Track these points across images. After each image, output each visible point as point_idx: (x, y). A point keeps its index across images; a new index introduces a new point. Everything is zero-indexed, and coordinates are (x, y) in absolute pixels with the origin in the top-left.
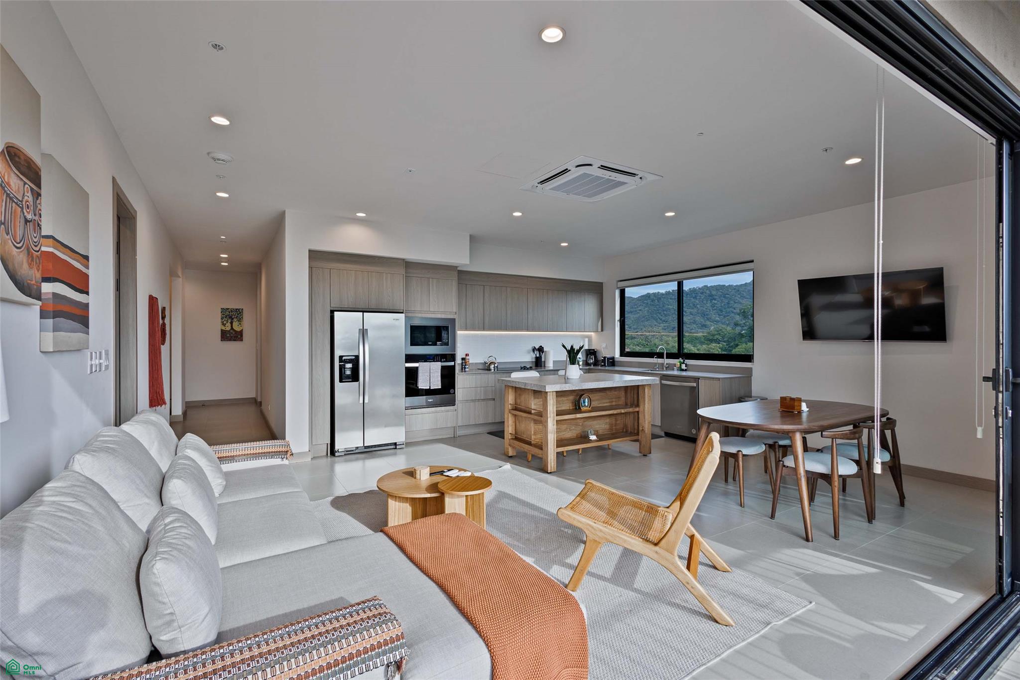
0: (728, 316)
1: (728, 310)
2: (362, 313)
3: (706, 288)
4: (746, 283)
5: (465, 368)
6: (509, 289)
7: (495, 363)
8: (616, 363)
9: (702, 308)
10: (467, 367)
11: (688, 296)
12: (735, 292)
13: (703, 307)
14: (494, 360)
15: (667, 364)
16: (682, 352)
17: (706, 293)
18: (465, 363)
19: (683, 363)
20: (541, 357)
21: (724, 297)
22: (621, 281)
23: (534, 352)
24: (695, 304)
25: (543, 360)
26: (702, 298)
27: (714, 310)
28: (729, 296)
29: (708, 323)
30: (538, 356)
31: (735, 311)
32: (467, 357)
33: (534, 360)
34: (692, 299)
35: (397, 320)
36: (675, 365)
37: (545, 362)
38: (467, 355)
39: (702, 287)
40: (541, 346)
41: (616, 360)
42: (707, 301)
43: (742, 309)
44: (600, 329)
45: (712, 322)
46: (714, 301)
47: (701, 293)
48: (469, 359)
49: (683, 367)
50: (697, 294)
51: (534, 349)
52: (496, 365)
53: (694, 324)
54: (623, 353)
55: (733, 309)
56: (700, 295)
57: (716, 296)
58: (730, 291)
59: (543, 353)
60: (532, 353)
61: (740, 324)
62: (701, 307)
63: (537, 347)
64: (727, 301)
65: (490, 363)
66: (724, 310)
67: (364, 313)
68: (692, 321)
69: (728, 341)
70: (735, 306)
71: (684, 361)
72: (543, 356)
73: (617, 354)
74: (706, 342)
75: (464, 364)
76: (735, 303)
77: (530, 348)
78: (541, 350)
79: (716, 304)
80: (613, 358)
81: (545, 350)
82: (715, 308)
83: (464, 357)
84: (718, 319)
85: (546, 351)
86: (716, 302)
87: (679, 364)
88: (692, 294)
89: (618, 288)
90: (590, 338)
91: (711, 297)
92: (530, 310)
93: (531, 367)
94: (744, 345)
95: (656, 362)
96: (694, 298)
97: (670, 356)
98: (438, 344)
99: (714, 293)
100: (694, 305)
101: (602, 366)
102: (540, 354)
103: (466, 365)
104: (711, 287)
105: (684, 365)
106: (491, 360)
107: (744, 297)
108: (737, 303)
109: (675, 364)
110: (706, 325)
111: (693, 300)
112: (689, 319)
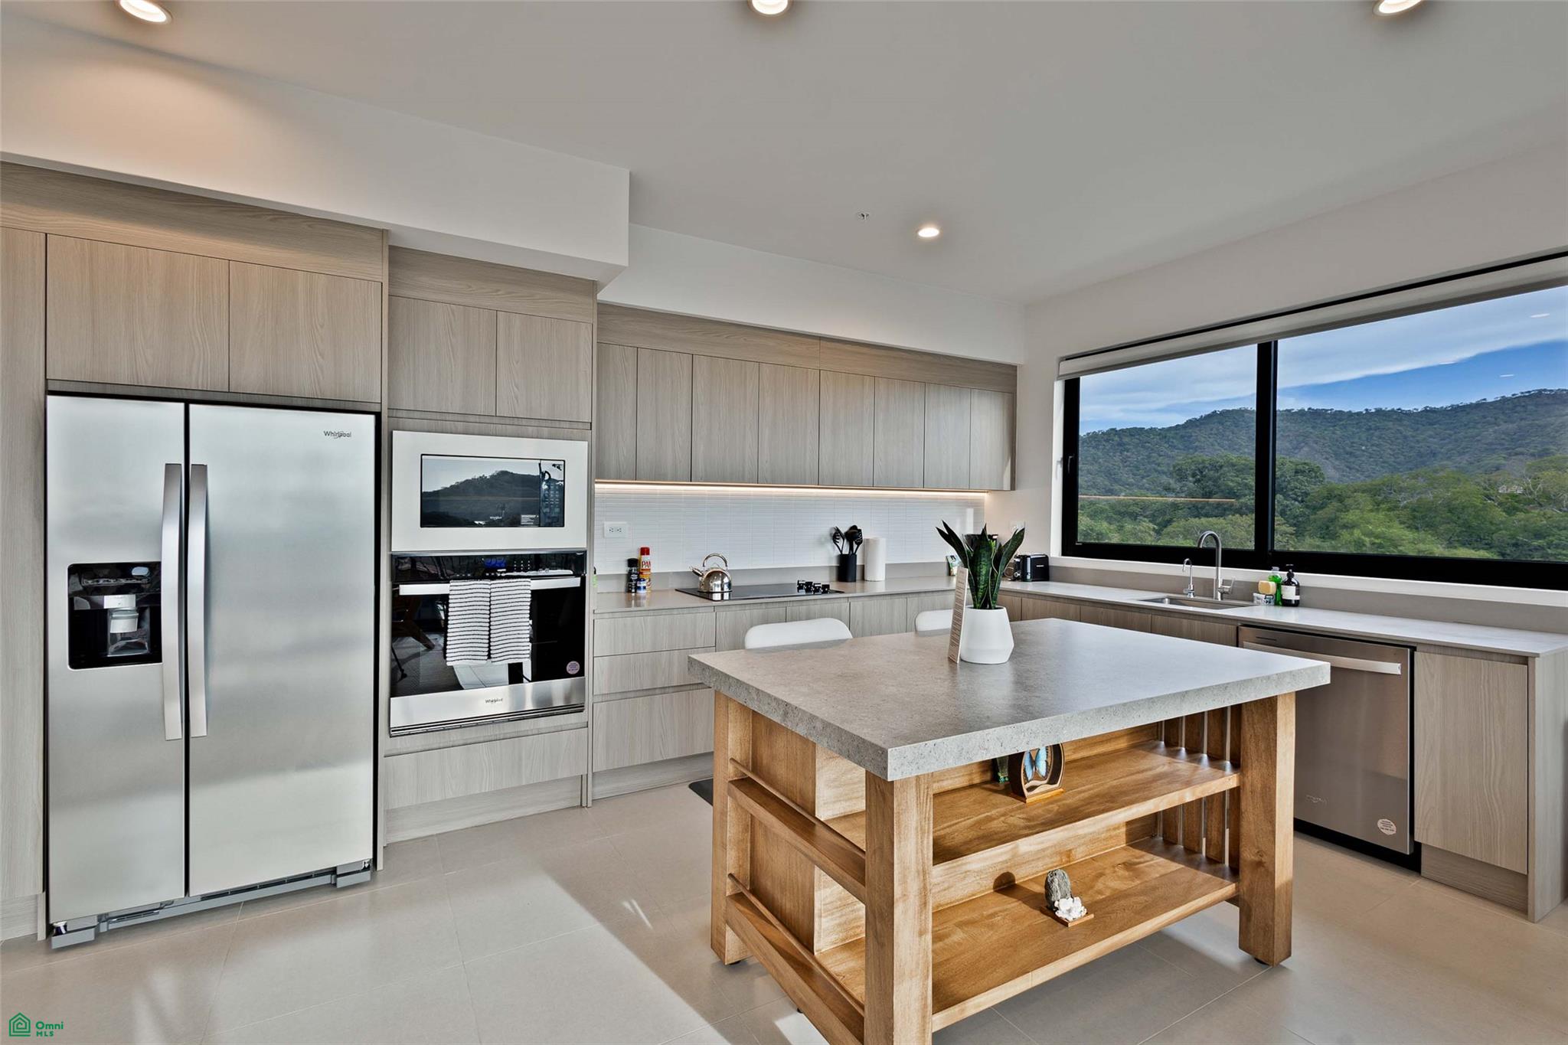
0: (1148, 476)
1: (1149, 467)
2: (182, 405)
3: (1114, 432)
4: (1178, 425)
5: (637, 588)
6: (765, 368)
7: (724, 575)
8: (1052, 573)
9: (1106, 464)
10: (642, 584)
11: (1085, 444)
12: (1160, 439)
13: (1108, 462)
14: (722, 567)
15: (1225, 582)
16: (1269, 549)
17: (1113, 441)
18: (639, 573)
19: (1289, 583)
20: (854, 555)
21: (1143, 447)
22: (1068, 358)
23: (835, 542)
24: (1096, 457)
25: (859, 562)
26: (1107, 448)
27: (1126, 467)
28: (1149, 445)
29: (1117, 487)
30: (846, 551)
31: (1159, 468)
32: (645, 558)
33: (834, 563)
34: (1091, 449)
35: (341, 435)
36: (1254, 587)
37: (863, 567)
38: (645, 551)
39: (1107, 431)
40: (854, 527)
41: (1051, 563)
42: (1114, 453)
43: (1178, 464)
44: (1007, 485)
45: (1123, 486)
46: (1125, 453)
47: (1105, 441)
48: (649, 564)
49: (1290, 593)
50: (1099, 441)
51: (836, 535)
52: (726, 580)
53: (1094, 488)
54: (1070, 547)
55: (1156, 467)
56: (1104, 443)
57: (1129, 444)
58: (1152, 437)
59: (858, 544)
60: (830, 545)
61: (1174, 489)
62: (1105, 461)
63: (844, 530)
64: (1146, 454)
65: (710, 576)
66: (1142, 467)
67: (192, 406)
68: (1089, 484)
69: (1153, 516)
70: (1160, 461)
71: (1290, 576)
72: (859, 554)
73: (1054, 550)
74: (1115, 516)
75: (634, 577)
76: (1160, 456)
77: (826, 530)
78: (853, 535)
79: (1129, 457)
80: (1045, 560)
81: (864, 537)
82: (1128, 463)
83: (635, 555)
84: (1132, 480)
85: (867, 540)
86: (1129, 454)
87: (1273, 584)
88: (1090, 442)
89: (1059, 377)
90: (977, 506)
91: (1121, 445)
92: (826, 432)
93: (828, 586)
94: (1182, 523)
95: (1187, 574)
96: (1093, 448)
97: (1235, 559)
98: (523, 521)
99: (1126, 440)
100: (1094, 458)
101: (1015, 579)
102: (851, 548)
103: (639, 580)
104: (1122, 430)
105: (1293, 589)
106: (715, 564)
107: (1175, 447)
108: (1162, 456)
109: (1257, 584)
110: (1112, 490)
111: (1093, 451)
112: (1086, 481)
